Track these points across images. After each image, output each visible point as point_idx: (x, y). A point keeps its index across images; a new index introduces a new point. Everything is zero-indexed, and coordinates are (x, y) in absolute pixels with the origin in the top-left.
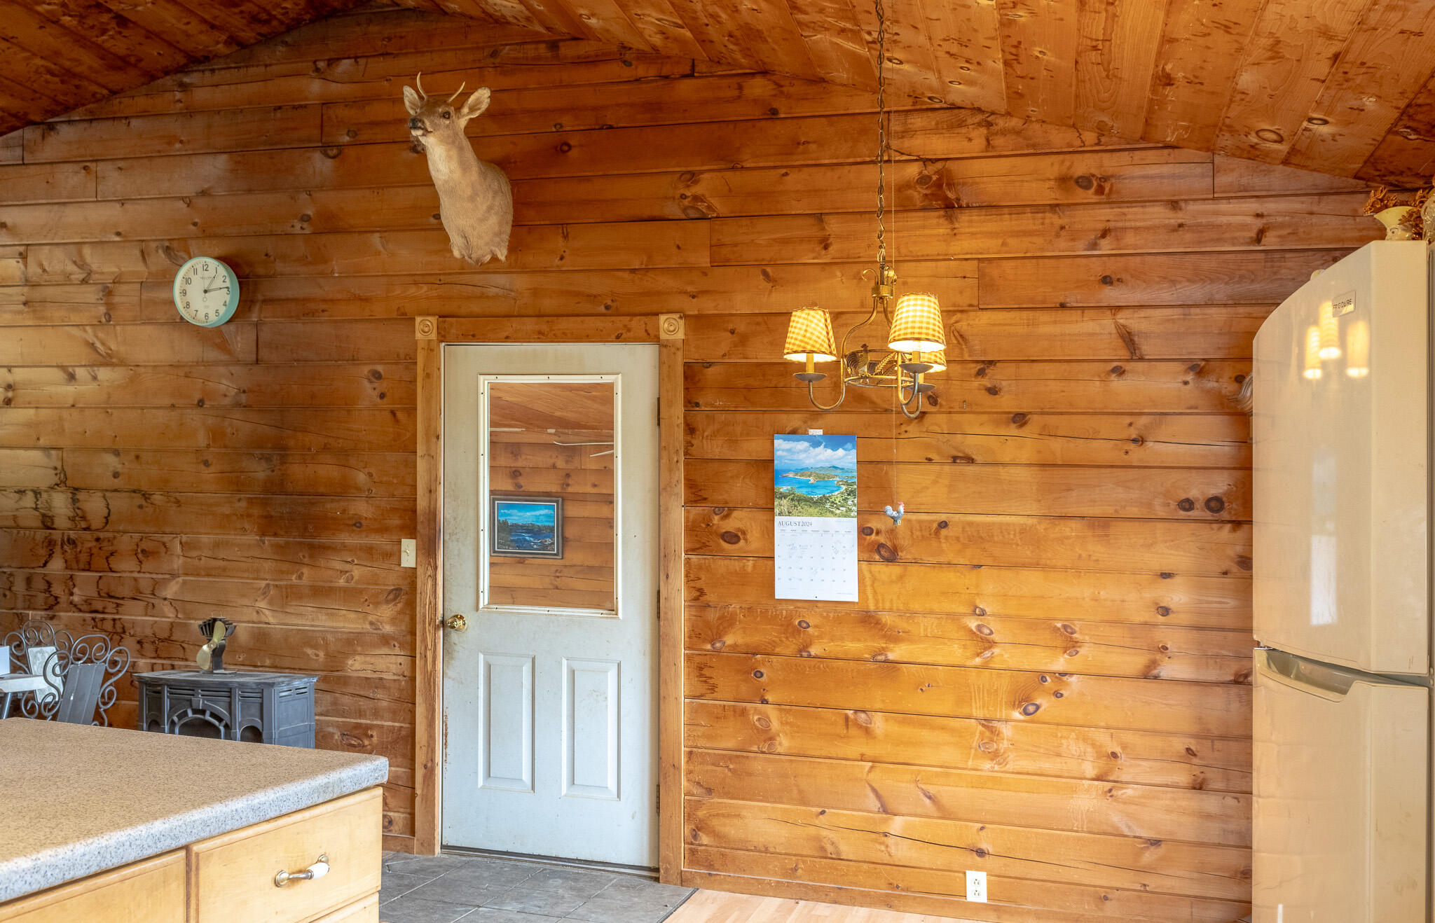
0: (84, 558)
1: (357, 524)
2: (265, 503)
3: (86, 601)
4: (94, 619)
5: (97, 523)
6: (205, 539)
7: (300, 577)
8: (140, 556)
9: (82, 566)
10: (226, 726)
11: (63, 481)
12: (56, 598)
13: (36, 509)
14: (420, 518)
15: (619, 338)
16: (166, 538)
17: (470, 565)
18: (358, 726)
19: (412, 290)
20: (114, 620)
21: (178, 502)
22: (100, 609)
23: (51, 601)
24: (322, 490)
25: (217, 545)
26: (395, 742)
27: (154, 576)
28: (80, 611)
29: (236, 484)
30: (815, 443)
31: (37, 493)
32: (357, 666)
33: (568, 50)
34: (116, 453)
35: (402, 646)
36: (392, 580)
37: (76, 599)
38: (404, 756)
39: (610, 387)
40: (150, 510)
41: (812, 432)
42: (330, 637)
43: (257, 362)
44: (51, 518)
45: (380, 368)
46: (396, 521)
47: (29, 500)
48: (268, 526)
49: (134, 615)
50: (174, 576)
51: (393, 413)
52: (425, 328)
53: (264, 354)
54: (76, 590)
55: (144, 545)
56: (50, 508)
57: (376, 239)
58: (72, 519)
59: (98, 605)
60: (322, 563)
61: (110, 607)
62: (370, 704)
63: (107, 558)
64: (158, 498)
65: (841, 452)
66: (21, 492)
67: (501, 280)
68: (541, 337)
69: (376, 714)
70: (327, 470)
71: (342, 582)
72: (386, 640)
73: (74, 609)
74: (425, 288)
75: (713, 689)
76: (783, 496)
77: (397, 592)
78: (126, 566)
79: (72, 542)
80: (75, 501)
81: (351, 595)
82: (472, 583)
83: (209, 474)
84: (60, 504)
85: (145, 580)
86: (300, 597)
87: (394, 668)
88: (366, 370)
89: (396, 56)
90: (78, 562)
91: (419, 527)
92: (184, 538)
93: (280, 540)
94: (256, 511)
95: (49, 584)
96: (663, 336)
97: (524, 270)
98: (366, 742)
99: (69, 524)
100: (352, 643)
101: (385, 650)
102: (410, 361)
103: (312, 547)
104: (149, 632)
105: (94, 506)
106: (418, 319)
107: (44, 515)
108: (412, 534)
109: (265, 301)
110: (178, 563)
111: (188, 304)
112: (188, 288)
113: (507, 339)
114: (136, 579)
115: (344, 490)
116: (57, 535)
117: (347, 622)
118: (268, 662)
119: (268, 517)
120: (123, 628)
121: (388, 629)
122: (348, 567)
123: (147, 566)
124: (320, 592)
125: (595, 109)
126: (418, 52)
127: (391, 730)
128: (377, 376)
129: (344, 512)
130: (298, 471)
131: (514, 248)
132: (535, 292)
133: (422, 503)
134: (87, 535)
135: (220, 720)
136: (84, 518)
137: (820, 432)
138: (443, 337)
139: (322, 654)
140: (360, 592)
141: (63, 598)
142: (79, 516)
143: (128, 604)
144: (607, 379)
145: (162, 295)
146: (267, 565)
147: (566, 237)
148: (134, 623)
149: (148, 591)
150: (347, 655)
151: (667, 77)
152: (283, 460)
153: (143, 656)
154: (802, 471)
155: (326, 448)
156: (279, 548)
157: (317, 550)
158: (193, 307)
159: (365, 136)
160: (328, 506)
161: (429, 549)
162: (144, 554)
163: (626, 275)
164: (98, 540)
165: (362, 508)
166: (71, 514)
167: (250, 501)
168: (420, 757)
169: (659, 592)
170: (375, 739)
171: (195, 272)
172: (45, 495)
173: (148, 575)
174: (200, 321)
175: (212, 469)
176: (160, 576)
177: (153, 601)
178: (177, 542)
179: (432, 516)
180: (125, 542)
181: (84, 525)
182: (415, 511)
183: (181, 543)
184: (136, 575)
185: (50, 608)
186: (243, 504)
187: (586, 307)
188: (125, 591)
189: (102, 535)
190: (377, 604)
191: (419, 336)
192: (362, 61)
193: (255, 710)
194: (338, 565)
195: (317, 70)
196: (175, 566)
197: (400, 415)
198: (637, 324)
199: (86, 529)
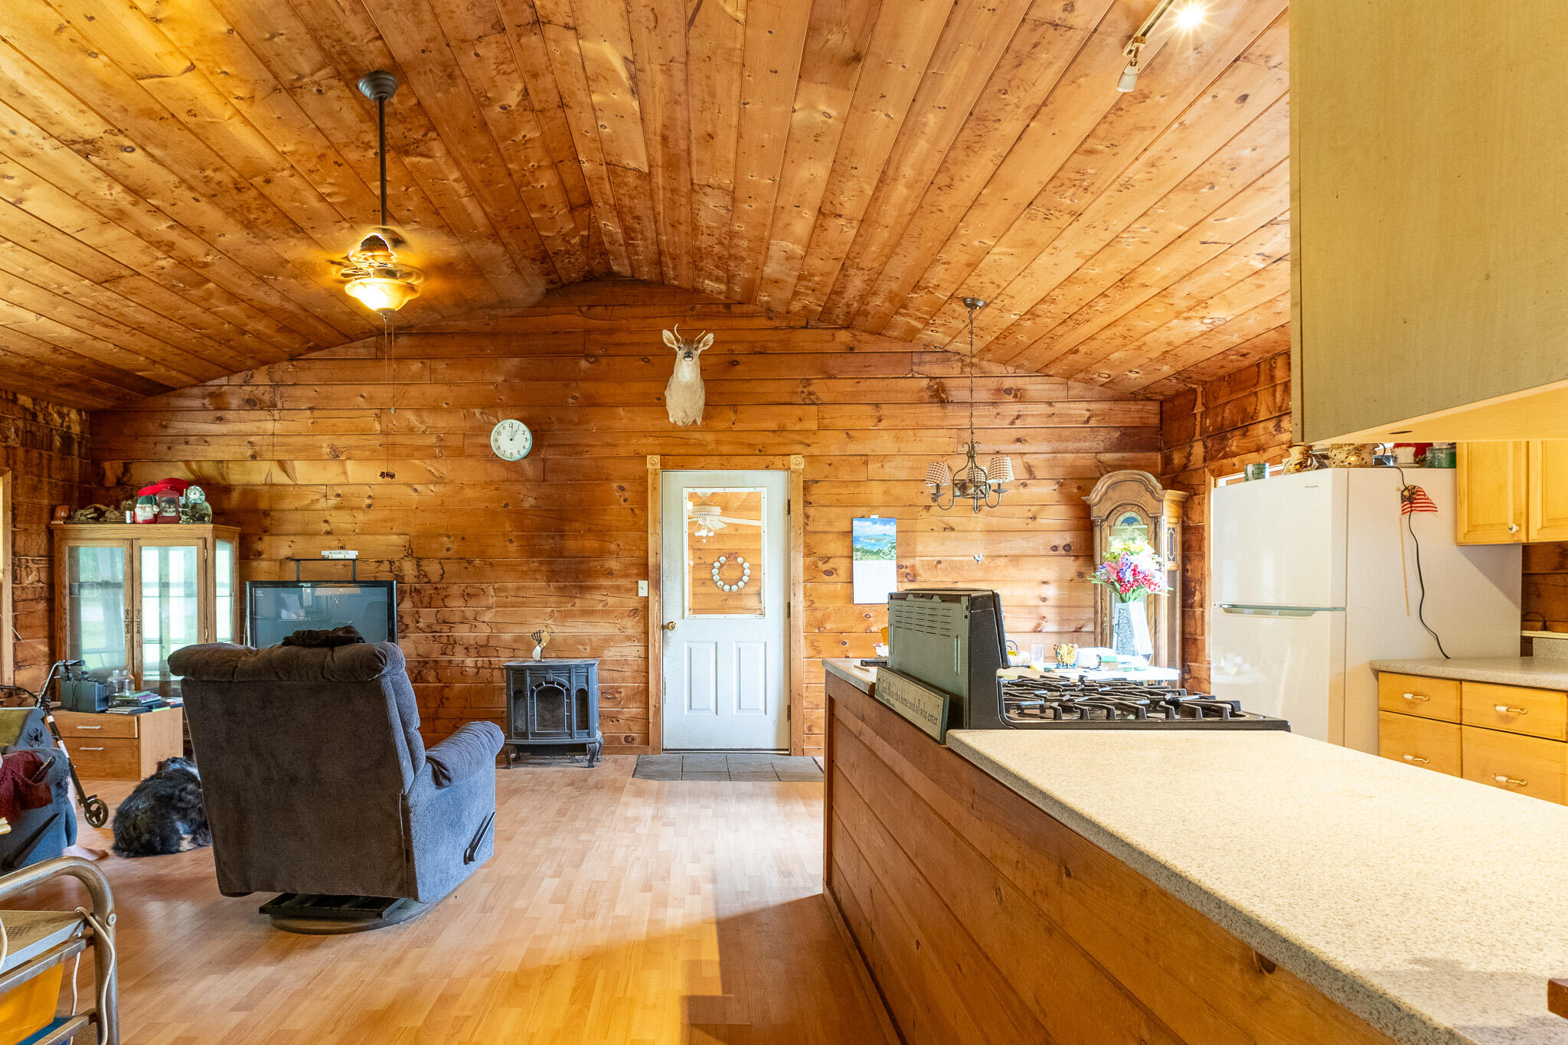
0: (426, 600)
1: (610, 573)
2: (550, 563)
4: (433, 636)
5: (435, 578)
6: (510, 585)
7: (574, 605)
9: (425, 605)
10: (567, 690)
11: (410, 552)
13: (391, 571)
14: (650, 568)
15: (767, 467)
16: (484, 586)
17: (680, 595)
18: (611, 687)
19: (643, 440)
20: (448, 636)
21: (491, 564)
22: (438, 630)
23: (403, 627)
24: (587, 554)
25: (518, 589)
26: (635, 694)
27: (476, 608)
28: (424, 632)
29: (531, 551)
30: (875, 522)
31: (391, 563)
32: (611, 654)
33: (736, 309)
34: (449, 537)
35: (639, 640)
36: (632, 603)
37: (421, 625)
38: (641, 702)
39: (759, 494)
40: (471, 569)
41: (872, 517)
42: (593, 638)
43: (544, 481)
44: (403, 577)
45: (624, 485)
46: (635, 571)
47: (386, 566)
48: (552, 576)
49: (462, 632)
50: (489, 608)
51: (632, 510)
52: (653, 462)
53: (548, 476)
54: (421, 619)
55: (470, 590)
56: (401, 570)
57: (621, 411)
58: (417, 577)
59: (438, 628)
60: (588, 596)
61: (445, 628)
62: (620, 674)
63: (443, 599)
64: (477, 562)
65: (888, 526)
66: (380, 562)
67: (697, 435)
68: (722, 467)
69: (624, 680)
70: (591, 544)
71: (600, 607)
72: (629, 638)
73: (419, 631)
74: (651, 439)
75: (819, 652)
76: (858, 550)
77: (636, 610)
78: (456, 604)
79: (418, 591)
80: (418, 566)
81: (606, 613)
82: (680, 603)
83: (512, 547)
84: (409, 568)
85: (469, 613)
86: (574, 616)
87: (635, 654)
88: (615, 486)
89: (631, 306)
90: (422, 602)
91: (650, 574)
92: (496, 586)
93: (561, 584)
94: (544, 568)
96: (793, 467)
97: (712, 430)
98: (617, 696)
99: (415, 580)
100: (607, 641)
101: (629, 644)
102: (643, 480)
103: (581, 587)
104: (472, 642)
105: (433, 569)
106: (649, 457)
107: (397, 575)
108: (646, 577)
109: (549, 446)
110: (491, 601)
111: (499, 447)
112: (499, 437)
113: (702, 468)
114: (463, 611)
115: (602, 554)
116: (406, 587)
117: (603, 628)
118: (553, 655)
119: (553, 572)
120: (455, 640)
121: (630, 632)
122: (604, 598)
123: (471, 602)
124: (586, 613)
125: (750, 342)
126: (645, 305)
127: (633, 688)
128: (622, 489)
129: (602, 566)
130: (571, 544)
131: (706, 416)
132: (718, 442)
133: (651, 561)
134: (428, 586)
135: (563, 686)
136: (426, 576)
137: (877, 517)
138: (665, 467)
139: (588, 648)
140: (613, 611)
141: (412, 625)
142: (422, 575)
143: (458, 627)
144: (758, 490)
145: (482, 440)
146: (552, 599)
147: (736, 412)
148: (462, 637)
149: (472, 617)
150: (604, 648)
151: (792, 328)
152: (562, 537)
153: (469, 656)
154: (868, 537)
155: (590, 530)
156: (559, 589)
157: (584, 589)
158: (502, 449)
159: (611, 351)
160: (592, 564)
161: (657, 585)
162: (467, 596)
163: (770, 434)
164: (436, 589)
165: (613, 564)
166: (417, 574)
167: (541, 563)
168: (652, 702)
169: (789, 604)
170: (623, 694)
171: (504, 428)
172: (397, 564)
173: (471, 608)
174: (507, 457)
175: (515, 544)
176: (480, 608)
177: (475, 623)
178: (491, 587)
179: (658, 568)
180: (455, 590)
181: (425, 580)
182: (647, 565)
183: (494, 588)
184: (463, 608)
185: (403, 631)
186: (536, 564)
187: (746, 451)
188: (457, 619)
189: (439, 586)
190: (623, 618)
191: (649, 466)
192: (610, 308)
193: (584, 679)
194: (598, 597)
195: (581, 311)
197: (636, 511)
198: (778, 461)
199: (429, 582)
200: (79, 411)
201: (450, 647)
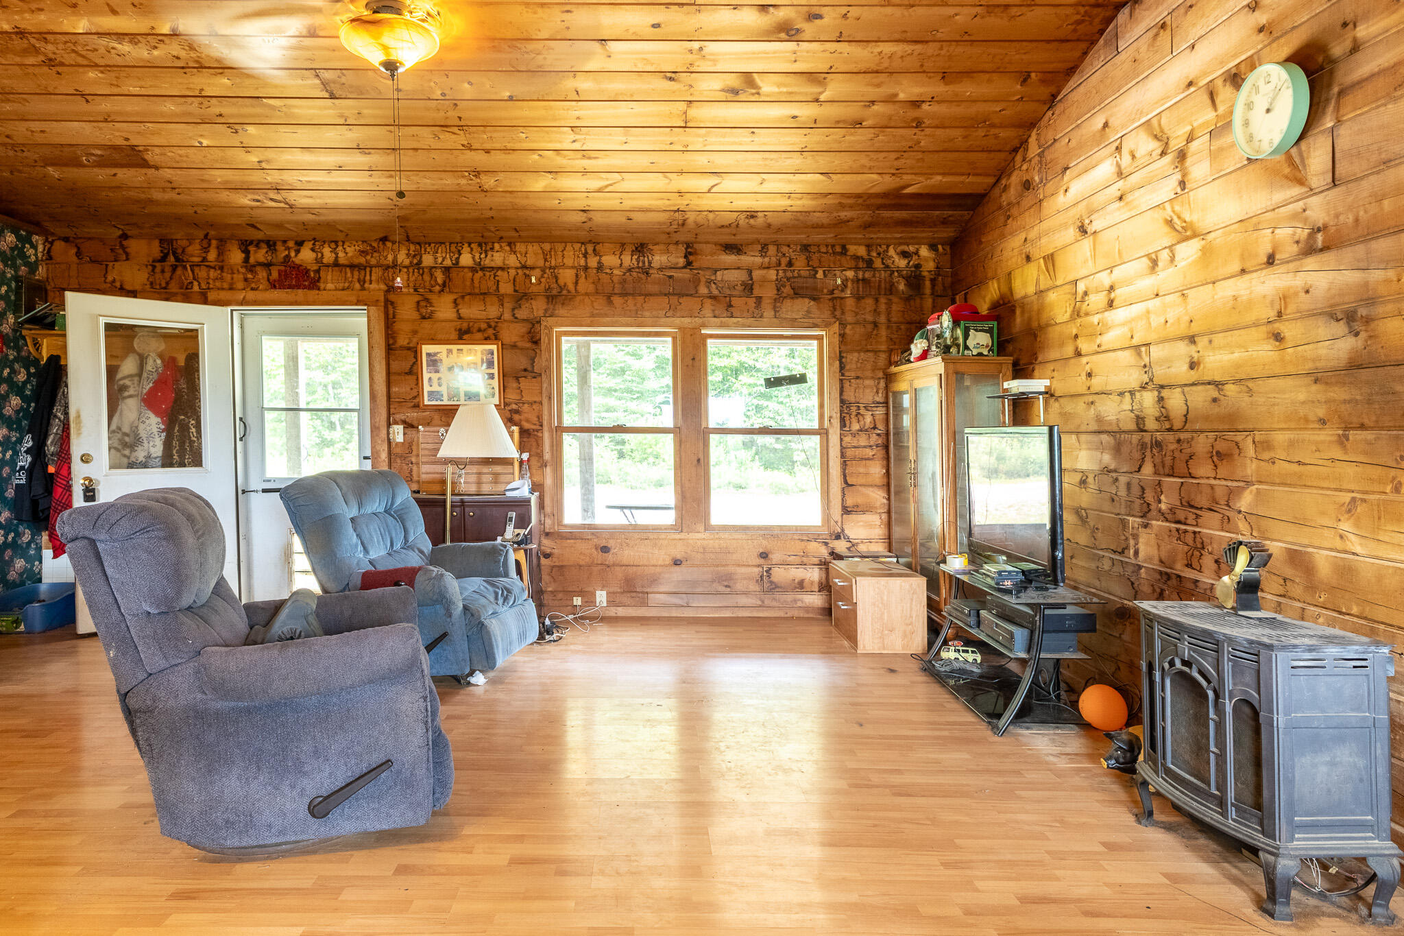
0: (1168, 461)
3: (1171, 510)
4: (1178, 530)
5: (1178, 422)
6: (1279, 435)
8: (1215, 459)
9: (1167, 471)
11: (1151, 379)
12: (1148, 504)
13: (1132, 411)
16: (1239, 437)
20: (1195, 533)
21: (1249, 390)
22: (1182, 519)
23: (1145, 507)
25: (1292, 443)
27: (1230, 483)
28: (1167, 520)
31: (1132, 393)
37: (1163, 506)
40: (1223, 402)
43: (1333, 183)
44: (1143, 419)
47: (1127, 402)
49: (1211, 528)
50: (1248, 483)
53: (1341, 169)
54: (1163, 497)
55: (1218, 446)
56: (1142, 409)
58: (1157, 419)
59: (1181, 515)
61: (1191, 517)
63: (1187, 462)
64: (1229, 386)
66: (1121, 394)
73: (1162, 518)
78: (1203, 471)
79: (1158, 444)
80: (1160, 399)
84: (1149, 403)
85: (1220, 489)
90: (1164, 466)
92: (1257, 436)
95: (1143, 489)
99: (1156, 425)
105: (1175, 401)
107: (1138, 417)
109: (1342, 92)
110: (1251, 467)
111: (1251, 136)
114: (1212, 487)
116: (1147, 438)
120: (1202, 543)
123: (1222, 471)
134: (1170, 437)
136: (1167, 417)
141: (1154, 505)
142: (1164, 417)
143: (1206, 515)
148: (1211, 537)
149: (1223, 502)
158: (1257, 138)
162: (1218, 456)
164: (1179, 441)
166: (1157, 414)
171: (1256, 88)
172: (1138, 394)
173: (1224, 483)
174: (1265, 150)
176: (1235, 484)
177: (1227, 513)
178: (1250, 440)
180: (1202, 443)
181: (1167, 425)
183: (1254, 442)
184: (1213, 482)
185: (1145, 515)
188: (1205, 501)
189: (1182, 436)
193: (1249, 678)
196: (1249, 472)
199: (1170, 430)
200: (933, 247)
201: (1197, 553)
